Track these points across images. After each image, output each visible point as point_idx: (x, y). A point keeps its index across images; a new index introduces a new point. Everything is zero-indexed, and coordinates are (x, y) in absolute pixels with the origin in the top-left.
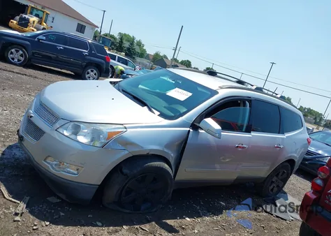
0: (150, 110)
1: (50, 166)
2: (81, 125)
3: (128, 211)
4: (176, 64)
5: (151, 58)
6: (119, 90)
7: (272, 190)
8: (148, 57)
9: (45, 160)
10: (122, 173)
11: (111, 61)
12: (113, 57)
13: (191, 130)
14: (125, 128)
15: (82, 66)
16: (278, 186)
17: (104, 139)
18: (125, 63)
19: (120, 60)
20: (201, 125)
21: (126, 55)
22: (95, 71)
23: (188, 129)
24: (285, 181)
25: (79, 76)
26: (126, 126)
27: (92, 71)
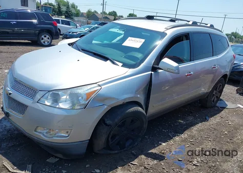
0: (114, 63)
1: (42, 135)
2: (60, 93)
3: (116, 152)
4: (106, 16)
5: (85, 15)
6: (79, 50)
7: (213, 101)
8: (82, 15)
9: (35, 131)
10: (106, 125)
11: (58, 25)
12: (58, 21)
13: (153, 73)
14: (99, 86)
15: (35, 34)
16: (217, 97)
17: (84, 100)
18: (68, 24)
19: (63, 22)
20: (160, 66)
21: (66, 17)
22: (48, 36)
23: (150, 72)
24: (221, 91)
25: (36, 43)
26: (99, 83)
27: (45, 37)
